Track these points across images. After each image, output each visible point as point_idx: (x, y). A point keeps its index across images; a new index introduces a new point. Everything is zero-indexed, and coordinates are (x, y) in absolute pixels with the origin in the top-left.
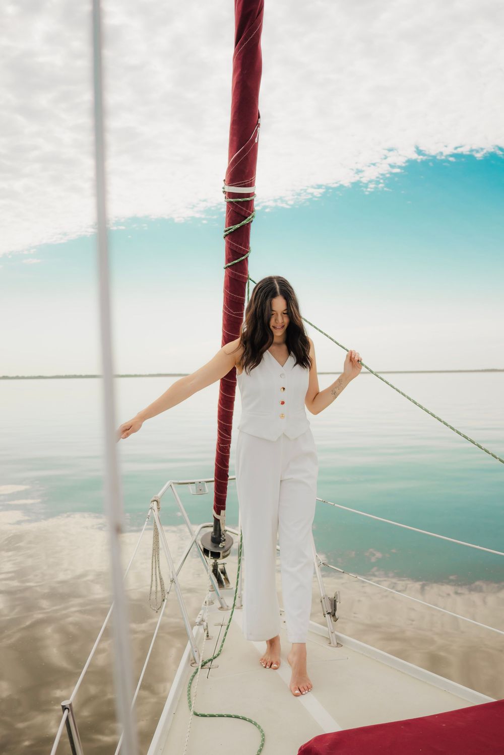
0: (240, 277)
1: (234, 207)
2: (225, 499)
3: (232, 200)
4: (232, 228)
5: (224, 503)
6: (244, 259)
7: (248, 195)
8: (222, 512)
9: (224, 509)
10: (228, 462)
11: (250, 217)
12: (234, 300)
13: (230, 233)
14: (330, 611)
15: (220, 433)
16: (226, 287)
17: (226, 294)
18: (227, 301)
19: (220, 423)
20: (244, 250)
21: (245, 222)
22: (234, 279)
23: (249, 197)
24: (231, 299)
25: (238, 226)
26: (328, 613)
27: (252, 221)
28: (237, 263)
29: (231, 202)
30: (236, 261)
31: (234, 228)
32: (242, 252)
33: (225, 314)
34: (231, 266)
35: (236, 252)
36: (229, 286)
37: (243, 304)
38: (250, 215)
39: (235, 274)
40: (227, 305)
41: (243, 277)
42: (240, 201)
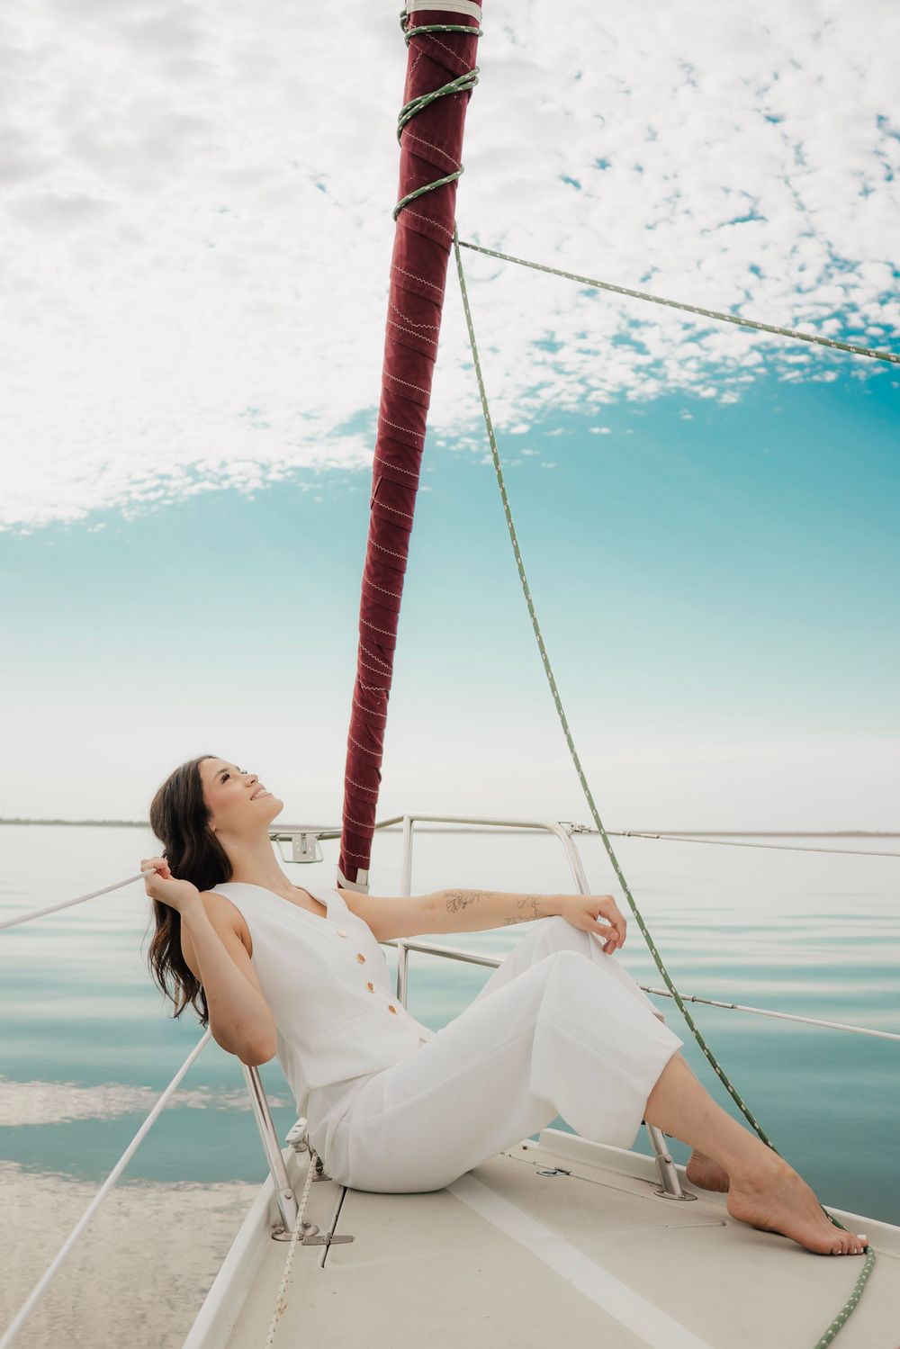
0: (434, 229)
1: (428, 46)
2: (371, 840)
3: (421, 29)
4: (420, 101)
5: (365, 849)
6: (445, 185)
7: (467, 19)
8: (360, 872)
9: (366, 866)
10: (381, 738)
11: (467, 77)
12: (415, 291)
13: (414, 116)
15: (364, 657)
16: (398, 260)
17: (396, 276)
18: (397, 296)
19: (364, 630)
20: (447, 162)
21: (453, 85)
22: (420, 234)
23: (466, 24)
24: (408, 288)
25: (436, 94)
27: (469, 92)
28: (429, 191)
29: (420, 35)
30: (427, 188)
31: (424, 101)
32: (441, 165)
33: (391, 330)
34: (413, 200)
35: (431, 164)
36: (405, 254)
37: (439, 307)
38: (465, 73)
39: (423, 223)
40: (398, 306)
41: (442, 233)
42: (443, 32)
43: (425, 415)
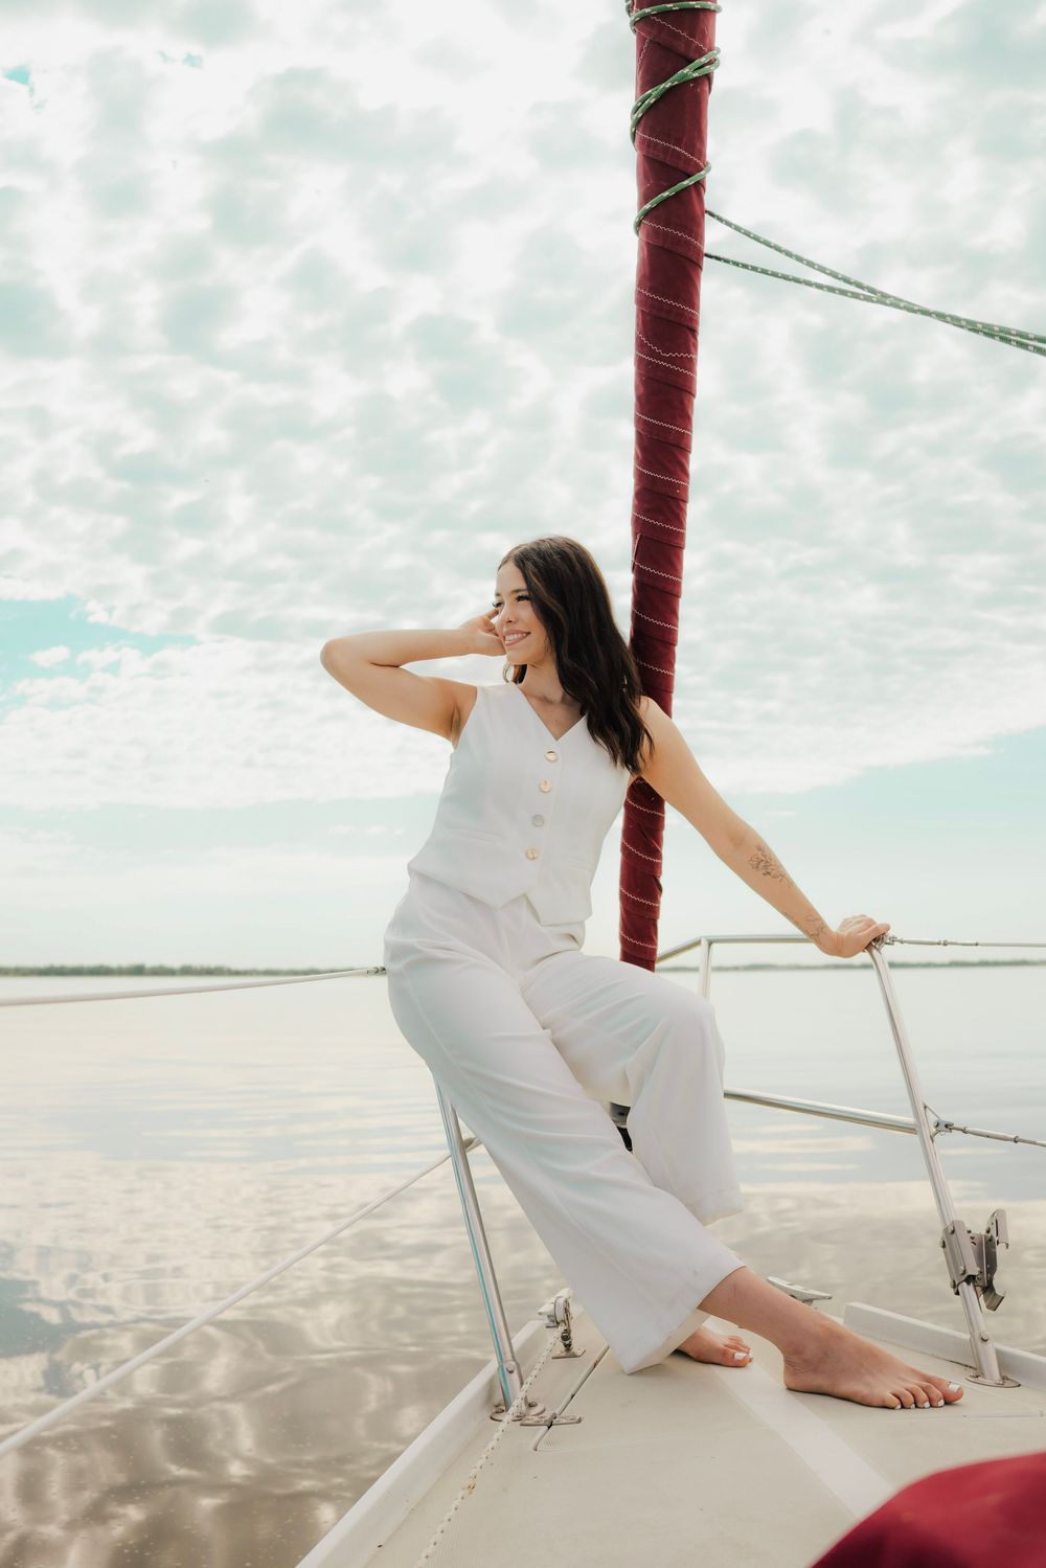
0: (678, 241)
1: (656, 31)
3: (647, 10)
4: (650, 95)
6: (688, 188)
10: (659, 841)
11: (703, 60)
12: (662, 315)
13: (646, 113)
14: (974, 1270)
16: (641, 283)
17: (641, 302)
18: (644, 322)
20: (688, 161)
21: (687, 71)
22: (662, 248)
24: (654, 314)
25: (668, 85)
26: (970, 1279)
27: (708, 78)
28: (668, 198)
29: (646, 18)
30: (666, 194)
31: (655, 93)
32: (681, 165)
33: (640, 363)
34: (651, 209)
35: (667, 165)
36: (648, 274)
37: (694, 332)
38: (701, 56)
39: (666, 234)
40: (646, 335)
41: (688, 244)
42: (670, 11)
43: (687, 458)
